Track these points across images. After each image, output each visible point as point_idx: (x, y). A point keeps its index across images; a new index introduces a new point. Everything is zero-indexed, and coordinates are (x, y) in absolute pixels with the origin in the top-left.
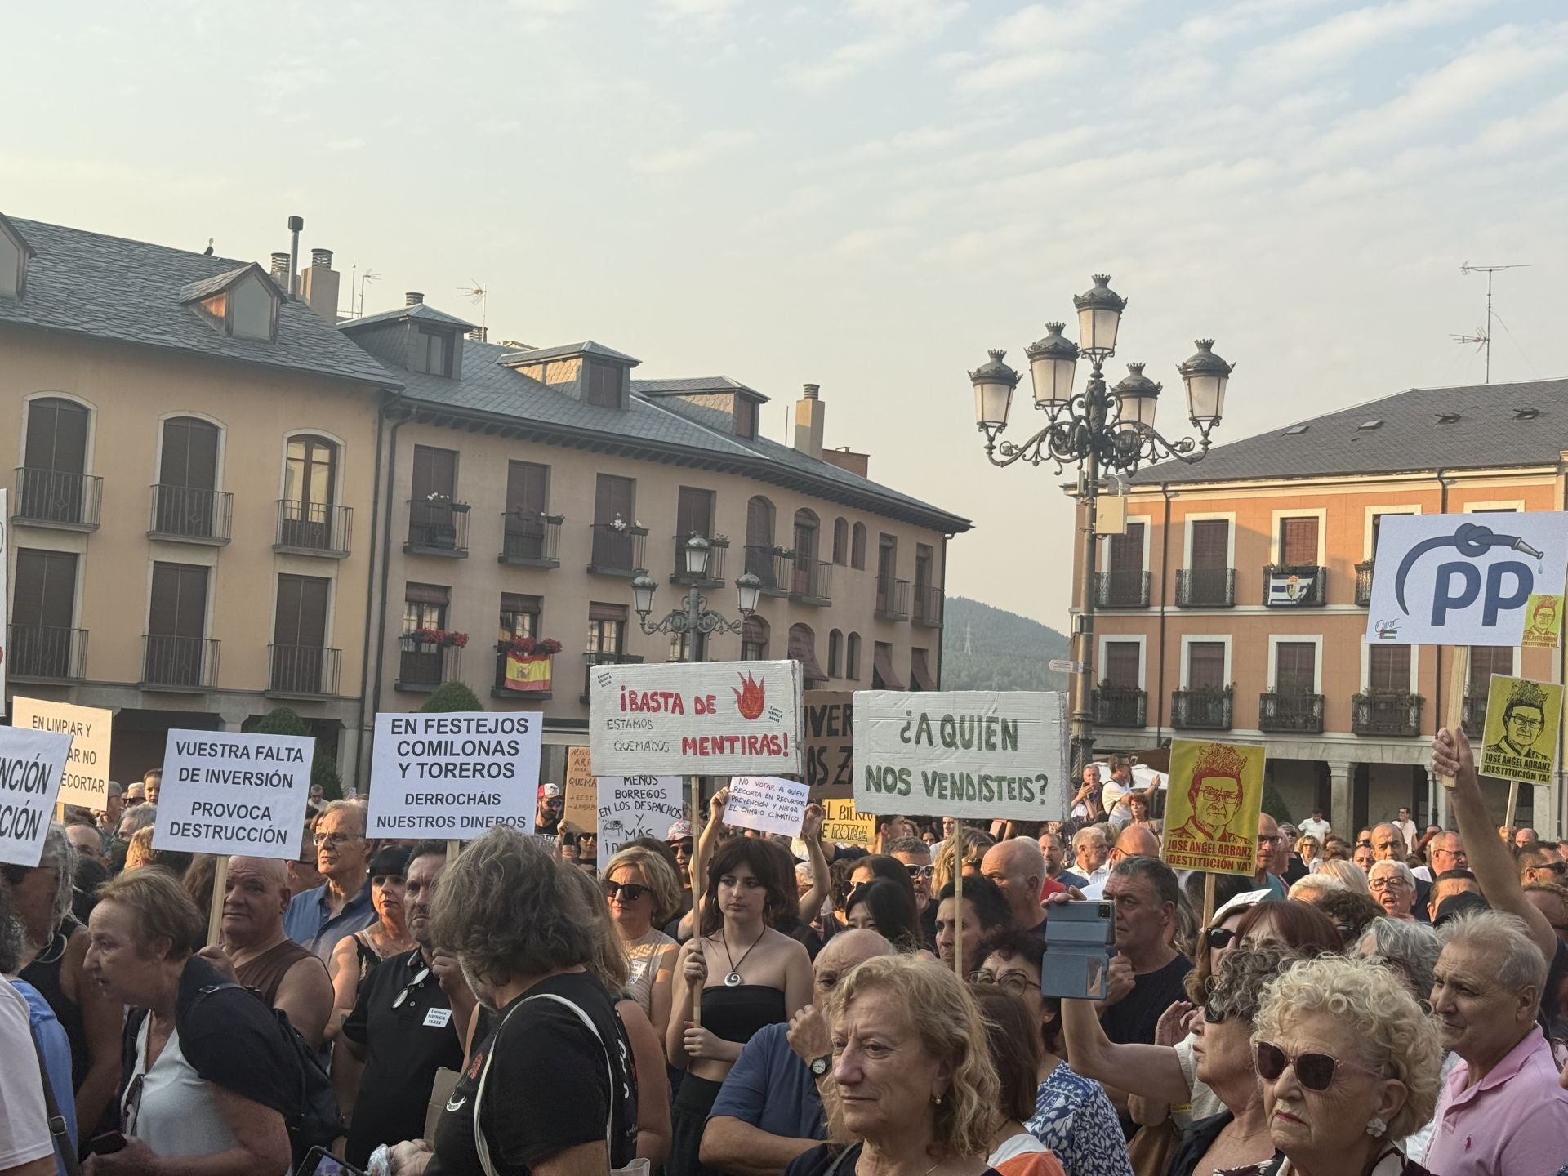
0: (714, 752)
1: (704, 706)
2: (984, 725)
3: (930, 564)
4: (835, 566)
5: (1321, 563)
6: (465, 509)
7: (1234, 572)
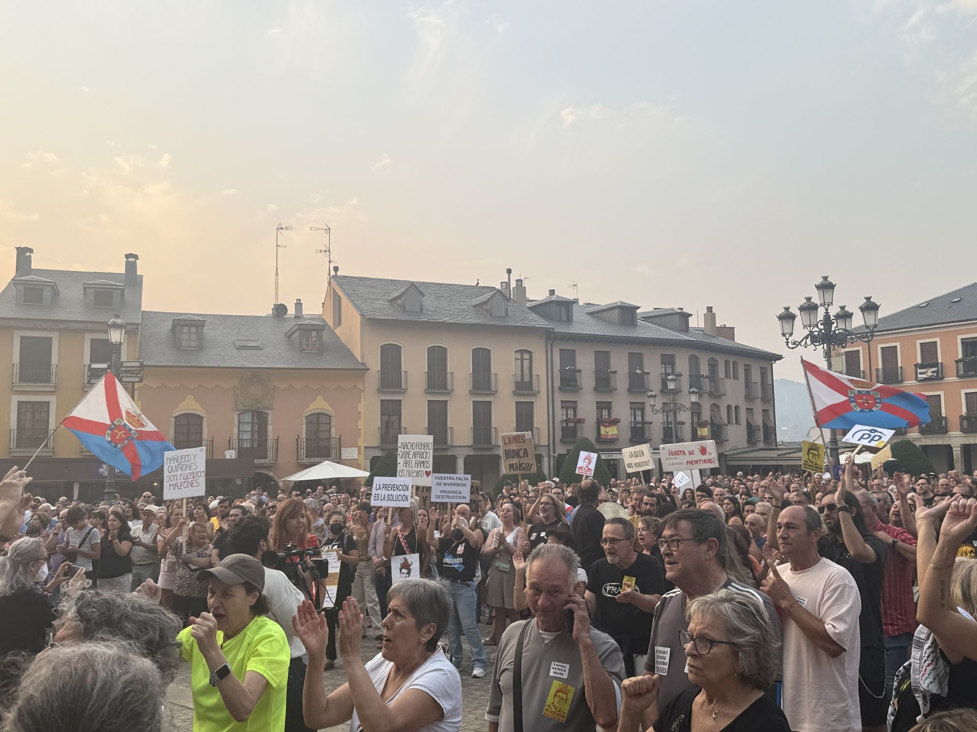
3: (766, 375)
4: (727, 380)
5: (940, 361)
6: (580, 371)
7: (901, 367)
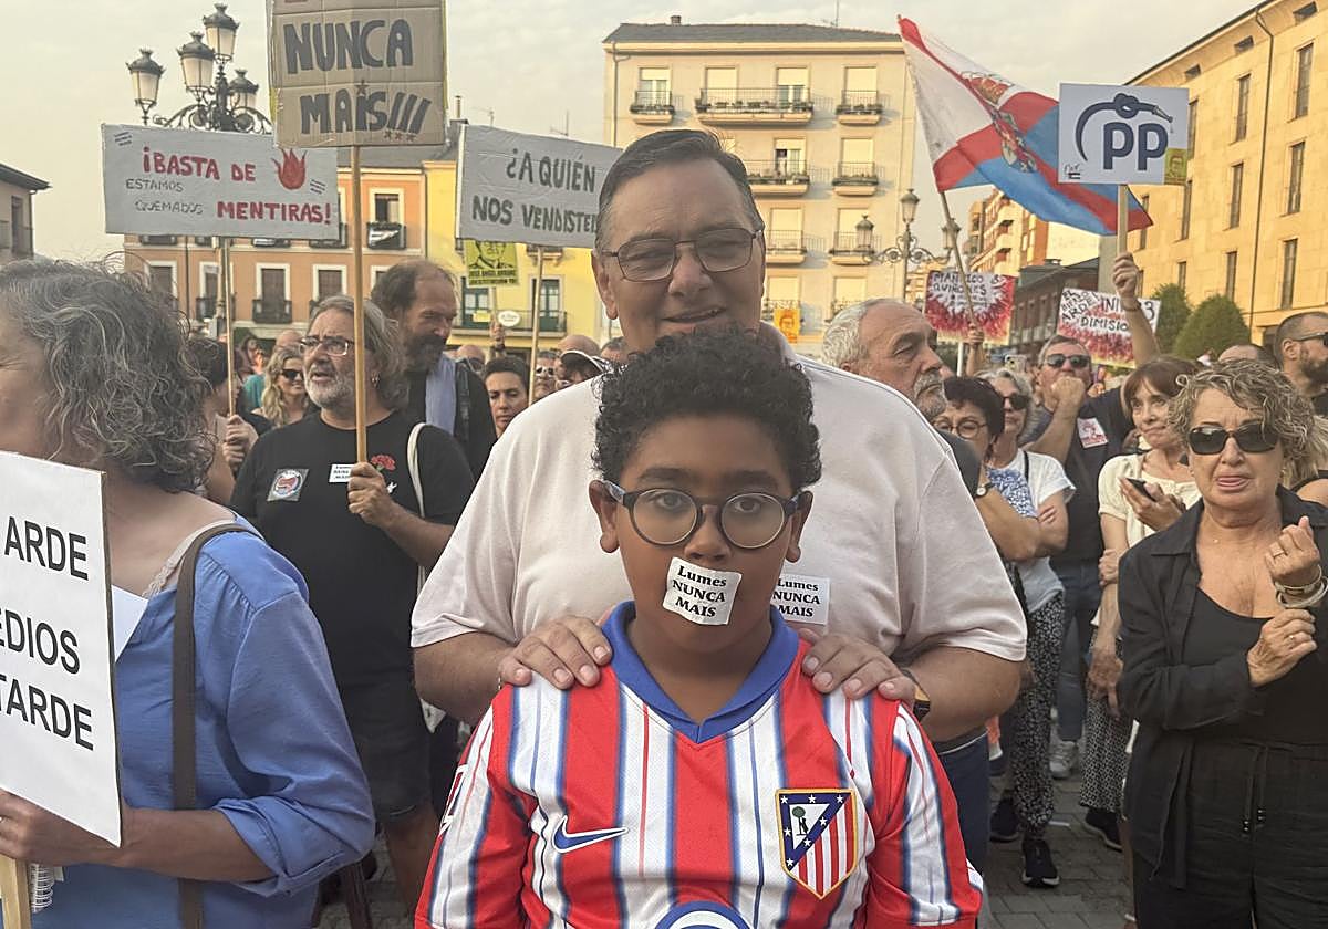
0: (253, 216)
1: (242, 174)
2: (572, 168)
3: (21, 211)
